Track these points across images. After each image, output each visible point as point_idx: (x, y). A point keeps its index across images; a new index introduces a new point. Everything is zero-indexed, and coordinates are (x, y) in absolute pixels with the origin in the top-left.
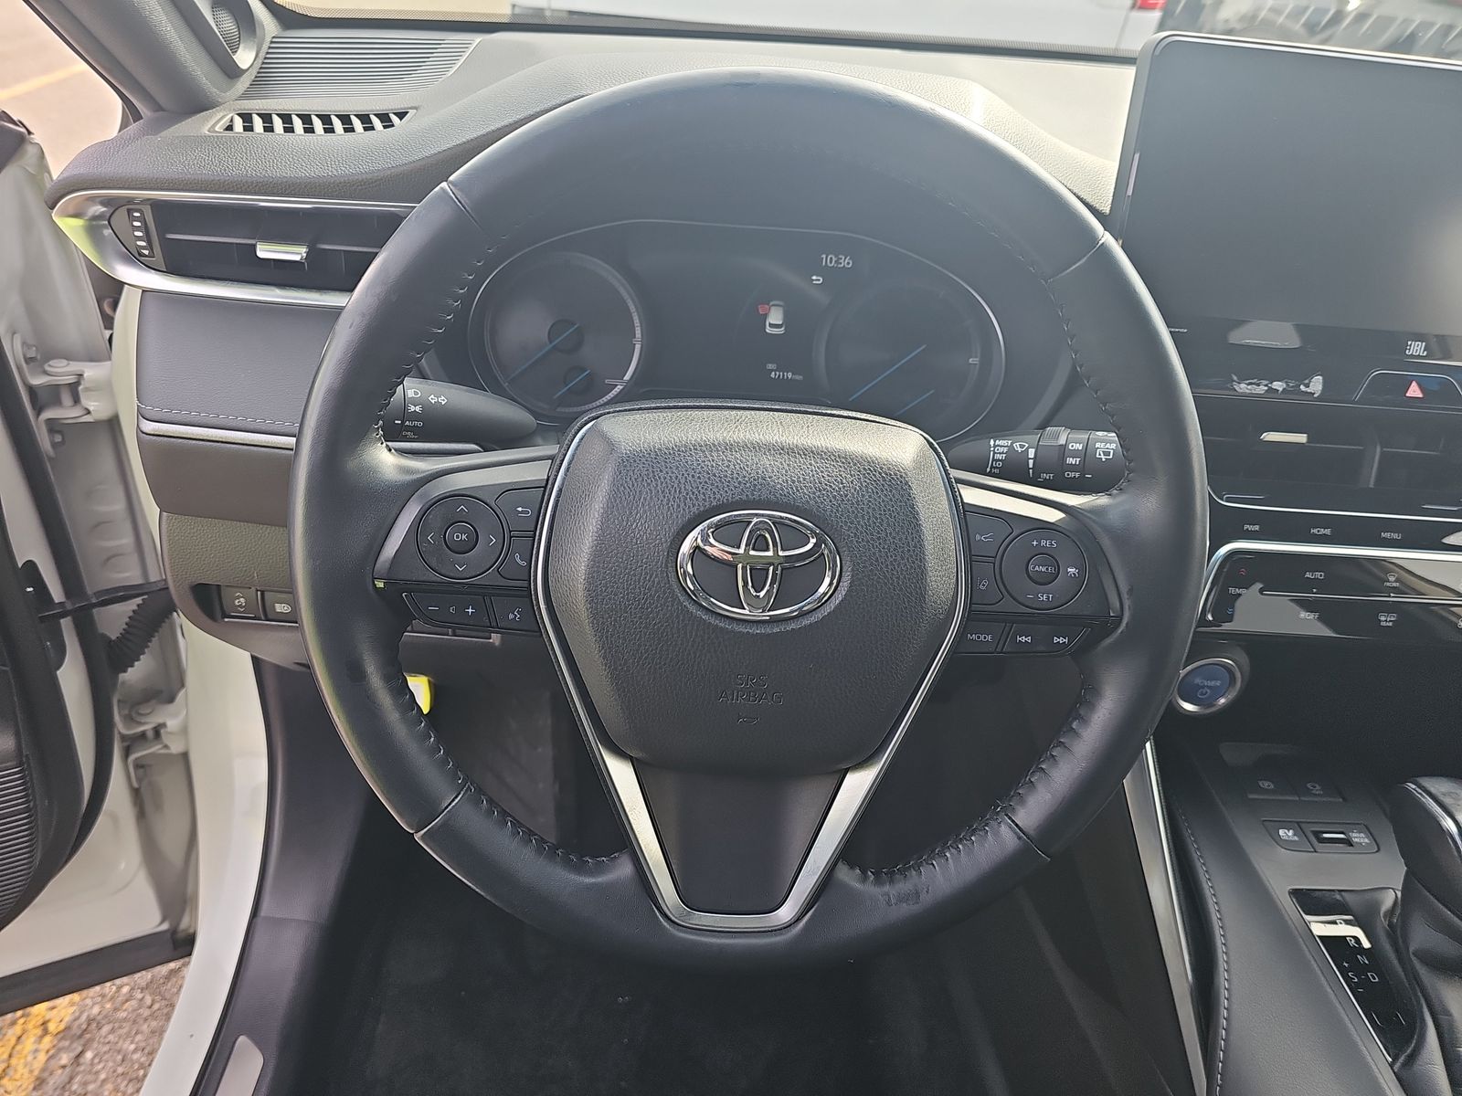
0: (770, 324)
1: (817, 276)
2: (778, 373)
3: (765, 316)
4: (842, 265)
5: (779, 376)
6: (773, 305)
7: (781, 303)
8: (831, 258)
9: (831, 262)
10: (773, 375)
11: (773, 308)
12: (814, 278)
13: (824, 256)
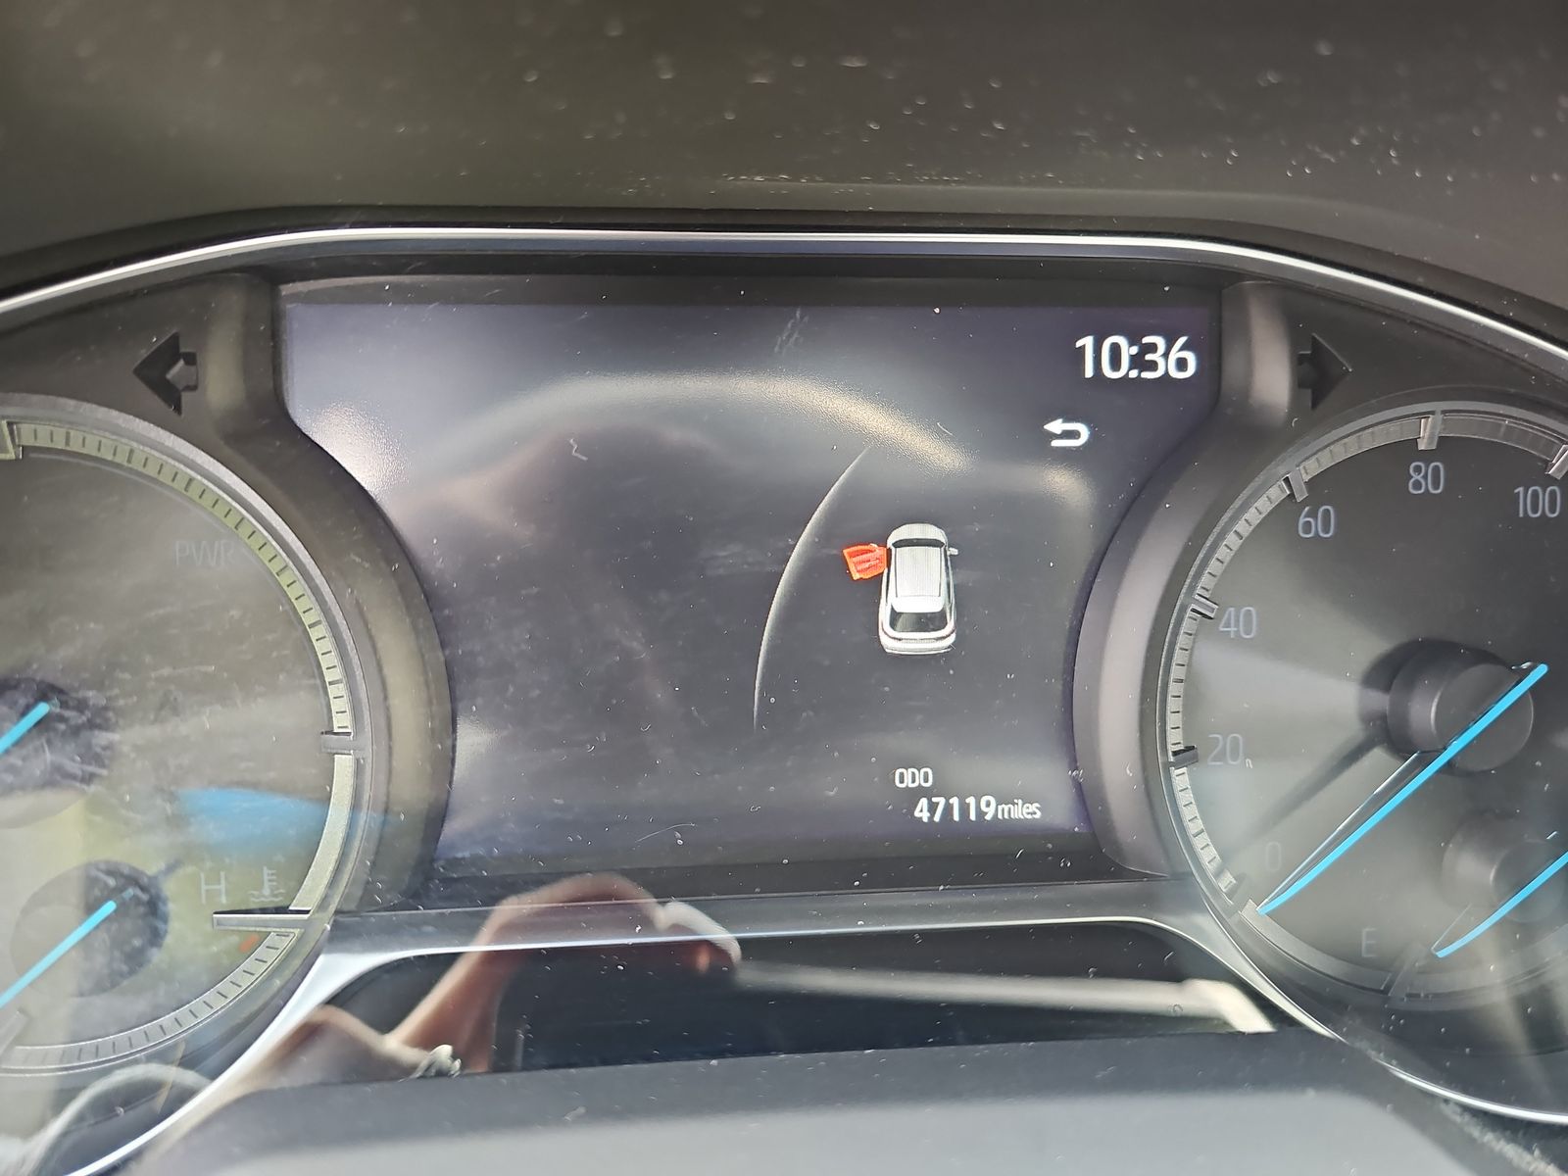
0: (895, 616)
1: (1069, 418)
2: (941, 801)
3: (874, 586)
4: (1159, 373)
5: (948, 808)
6: (898, 544)
7: (933, 532)
8: (1115, 350)
9: (1115, 363)
10: (922, 812)
11: (902, 555)
12: (1056, 426)
13: (1087, 342)
